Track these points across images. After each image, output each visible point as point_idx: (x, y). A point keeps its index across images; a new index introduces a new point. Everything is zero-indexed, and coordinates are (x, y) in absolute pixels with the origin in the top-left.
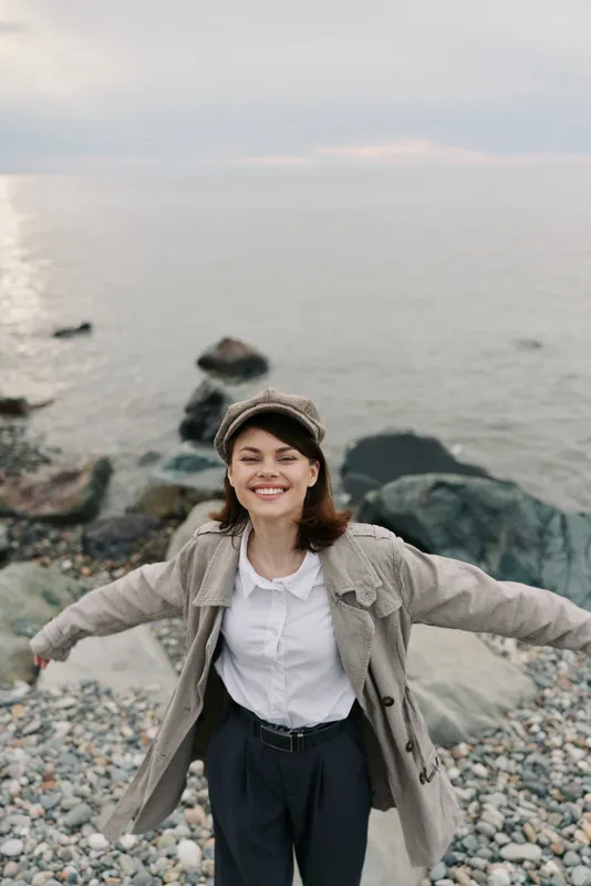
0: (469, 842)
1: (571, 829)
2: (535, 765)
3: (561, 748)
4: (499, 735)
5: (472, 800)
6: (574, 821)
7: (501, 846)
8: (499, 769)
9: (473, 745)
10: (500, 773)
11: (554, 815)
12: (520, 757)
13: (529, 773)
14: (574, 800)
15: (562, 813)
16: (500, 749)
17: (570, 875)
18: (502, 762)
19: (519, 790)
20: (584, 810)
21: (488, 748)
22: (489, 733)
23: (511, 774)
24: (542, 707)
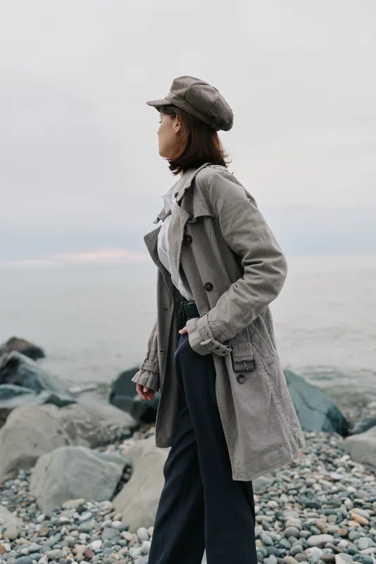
0: (284, 542)
1: (345, 522)
2: (306, 494)
3: (317, 482)
4: (276, 485)
5: (274, 521)
6: (344, 517)
7: (307, 538)
8: (284, 503)
9: (261, 494)
10: (286, 504)
11: (330, 516)
12: (295, 492)
13: (304, 498)
14: (339, 506)
15: (336, 514)
16: (280, 491)
17: (357, 544)
18: (284, 498)
19: (302, 510)
20: (348, 510)
21: (271, 493)
22: (268, 485)
23: (292, 503)
24: (295, 467)
